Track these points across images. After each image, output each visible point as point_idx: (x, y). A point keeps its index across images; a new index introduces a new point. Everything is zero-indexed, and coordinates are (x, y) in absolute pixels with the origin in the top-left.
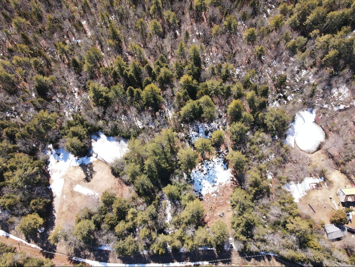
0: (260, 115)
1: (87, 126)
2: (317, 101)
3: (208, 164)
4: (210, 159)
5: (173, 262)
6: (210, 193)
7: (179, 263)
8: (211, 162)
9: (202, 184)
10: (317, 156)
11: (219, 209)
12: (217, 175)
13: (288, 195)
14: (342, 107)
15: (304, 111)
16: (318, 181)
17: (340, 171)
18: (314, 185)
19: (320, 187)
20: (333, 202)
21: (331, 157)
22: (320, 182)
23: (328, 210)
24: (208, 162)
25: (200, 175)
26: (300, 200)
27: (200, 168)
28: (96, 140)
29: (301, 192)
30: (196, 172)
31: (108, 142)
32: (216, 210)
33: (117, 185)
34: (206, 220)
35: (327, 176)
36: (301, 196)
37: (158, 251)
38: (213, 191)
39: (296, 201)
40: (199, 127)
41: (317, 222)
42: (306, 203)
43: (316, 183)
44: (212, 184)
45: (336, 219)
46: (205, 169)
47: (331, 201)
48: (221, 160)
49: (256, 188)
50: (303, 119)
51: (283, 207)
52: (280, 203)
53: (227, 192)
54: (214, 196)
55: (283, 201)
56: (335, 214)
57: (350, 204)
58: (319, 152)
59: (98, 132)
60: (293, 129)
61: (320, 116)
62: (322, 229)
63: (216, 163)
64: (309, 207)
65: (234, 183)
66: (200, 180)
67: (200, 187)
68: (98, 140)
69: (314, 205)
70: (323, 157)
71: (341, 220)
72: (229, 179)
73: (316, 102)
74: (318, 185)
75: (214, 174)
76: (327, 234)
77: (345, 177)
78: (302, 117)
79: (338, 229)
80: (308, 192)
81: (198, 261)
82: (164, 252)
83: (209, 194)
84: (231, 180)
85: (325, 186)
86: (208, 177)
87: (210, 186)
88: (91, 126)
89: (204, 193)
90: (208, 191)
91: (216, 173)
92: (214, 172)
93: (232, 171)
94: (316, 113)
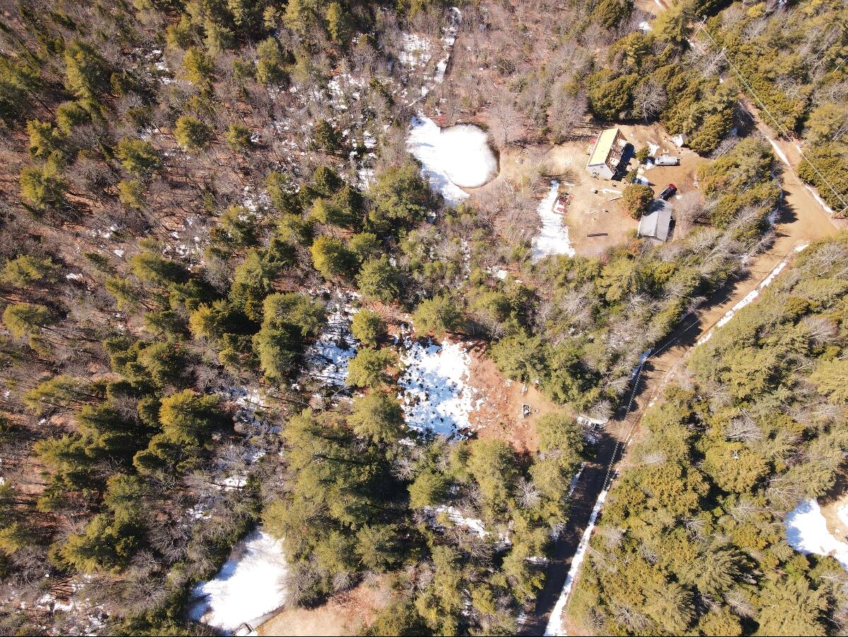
0: (372, 218)
1: (161, 615)
2: (406, 99)
3: (409, 381)
4: (402, 369)
5: (569, 567)
6: (471, 409)
7: (576, 555)
8: (409, 371)
9: (443, 415)
10: (508, 166)
11: (512, 410)
12: (442, 374)
13: (555, 261)
14: (442, 66)
15: (410, 134)
16: (554, 193)
17: (556, 146)
18: (558, 205)
19: (568, 197)
20: (604, 191)
21: (523, 143)
22: (559, 192)
23: (615, 210)
24: (405, 377)
25: (424, 410)
26: (573, 246)
27: (408, 401)
28: (209, 610)
29: (560, 235)
30: (411, 415)
31: (231, 580)
32: (510, 417)
33: (343, 611)
34: (519, 449)
35: (554, 171)
36: (568, 240)
37: (535, 589)
38: (469, 402)
39: (571, 253)
40: (321, 353)
41: (626, 241)
42: (584, 239)
43: (557, 199)
44: (455, 395)
45: (638, 206)
46: (415, 392)
47: (601, 195)
48: (414, 348)
49: (513, 313)
50: (425, 144)
51: (572, 285)
52: (562, 285)
53: (486, 376)
54: (481, 405)
55: (560, 278)
56: (628, 203)
57: (622, 166)
58: (502, 157)
59: (190, 595)
60: (435, 175)
61: (436, 113)
62: (643, 240)
63: (417, 362)
64: (592, 239)
65: (477, 351)
66: (433, 416)
67: (447, 424)
68: (212, 604)
69: (593, 227)
70: (515, 156)
71: (644, 199)
72: (463, 355)
73: (406, 102)
74: (562, 198)
75: (435, 380)
76: (655, 237)
77: (571, 143)
78: (419, 145)
79: (655, 215)
80: (565, 223)
81: (592, 511)
82: (543, 576)
83: (470, 414)
84: (468, 351)
85: (570, 188)
87: (456, 401)
88: (168, 605)
89: (463, 423)
90: (464, 411)
91: (436, 374)
92: (431, 376)
93: (450, 338)
94: (427, 115)
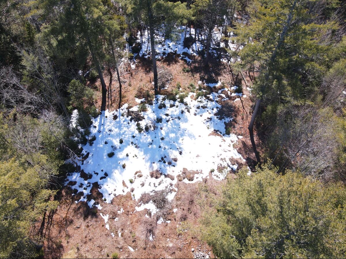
24: (167, 101)
27: (135, 109)
40: (174, 30)
44: (156, 166)
48: (211, 105)
54: (147, 212)
63: (193, 111)
66: (116, 142)
67: (105, 165)
86: (149, 140)
87: (147, 169)
89: (111, 188)
91: (182, 135)
